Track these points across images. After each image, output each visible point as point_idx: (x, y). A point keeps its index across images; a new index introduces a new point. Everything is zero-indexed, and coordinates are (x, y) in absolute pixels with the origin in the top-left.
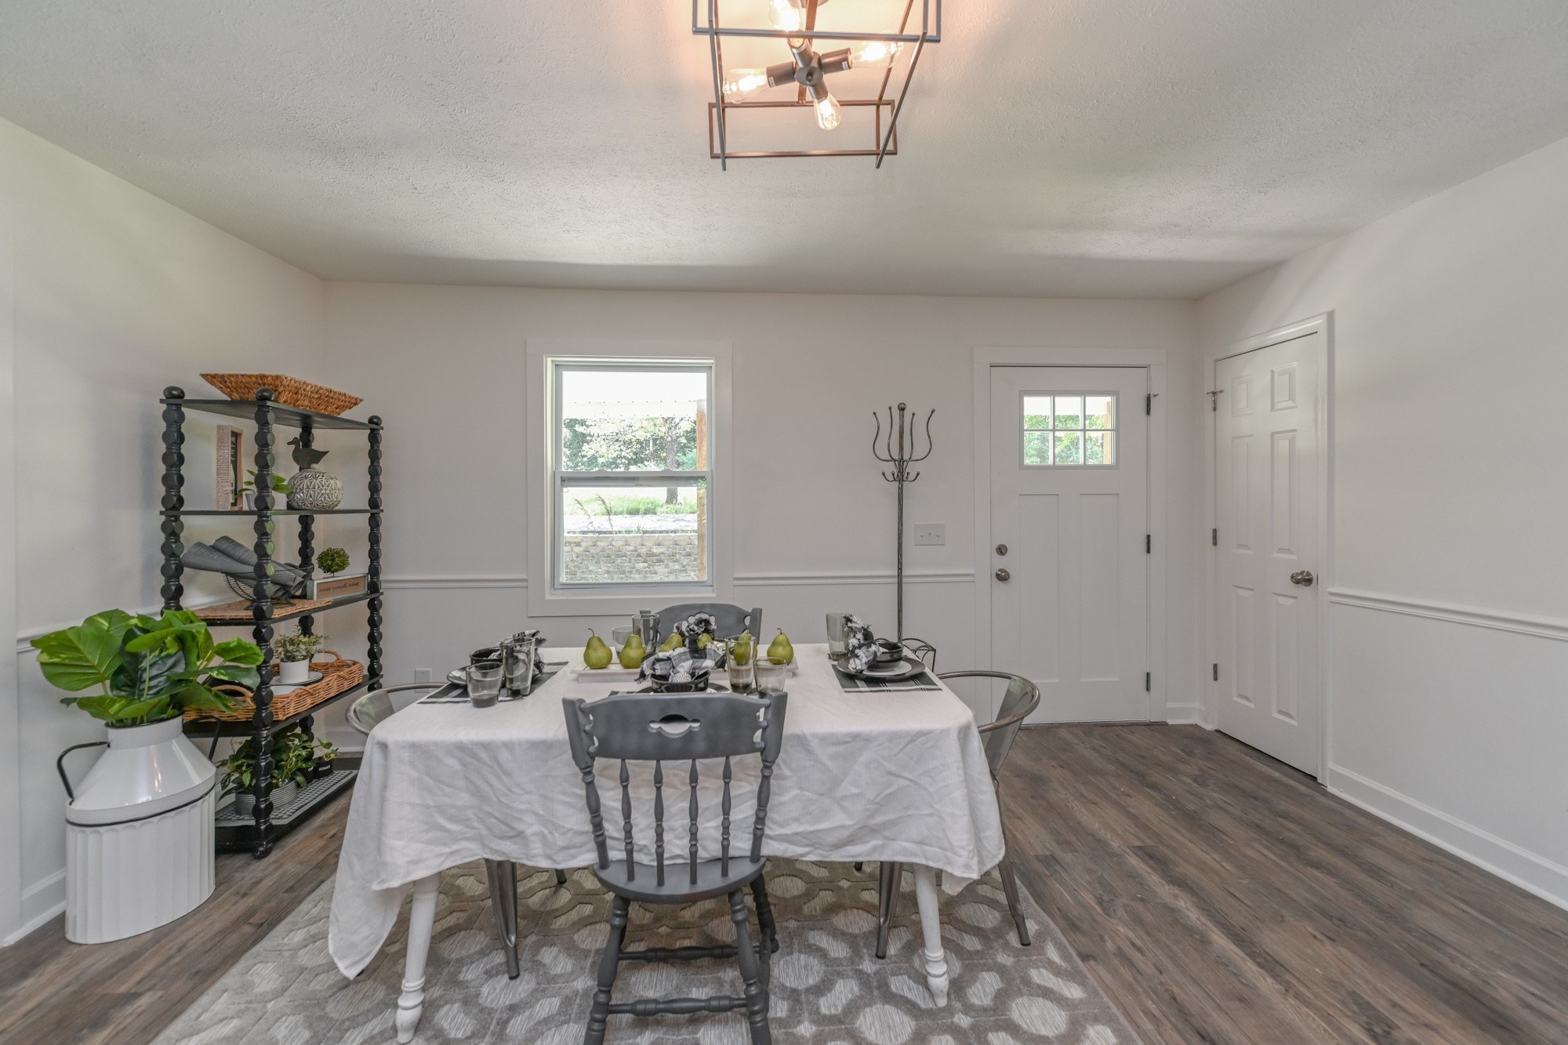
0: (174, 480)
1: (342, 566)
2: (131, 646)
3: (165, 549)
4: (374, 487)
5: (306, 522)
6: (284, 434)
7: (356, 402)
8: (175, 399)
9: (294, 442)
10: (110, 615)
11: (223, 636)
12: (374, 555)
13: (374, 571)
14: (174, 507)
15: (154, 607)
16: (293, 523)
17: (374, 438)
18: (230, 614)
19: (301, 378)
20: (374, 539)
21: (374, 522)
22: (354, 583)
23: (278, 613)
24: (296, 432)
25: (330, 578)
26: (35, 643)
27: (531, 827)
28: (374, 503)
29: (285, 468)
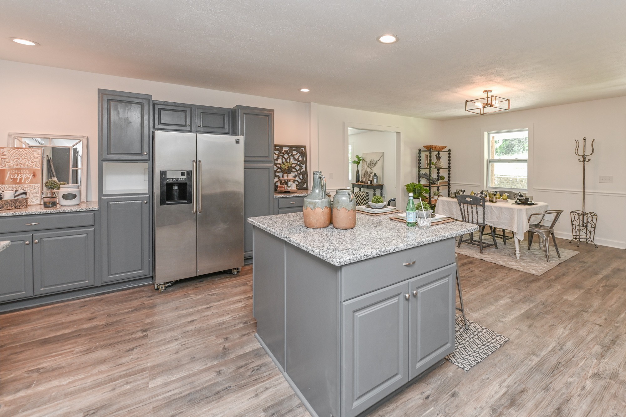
0: (420, 163)
1: (444, 179)
2: (415, 187)
3: (418, 174)
4: (449, 164)
5: (438, 170)
6: (434, 154)
7: (446, 147)
8: (420, 150)
9: (436, 155)
10: (412, 183)
11: (425, 188)
12: (449, 177)
13: (449, 180)
14: (419, 167)
15: (417, 183)
16: (436, 170)
17: (449, 154)
18: (426, 185)
19: (436, 145)
20: (449, 174)
21: (449, 171)
22: (445, 182)
23: (432, 186)
24: (436, 153)
25: (441, 181)
26: (406, 185)
27: (455, 213)
28: (449, 167)
29: (434, 160)
